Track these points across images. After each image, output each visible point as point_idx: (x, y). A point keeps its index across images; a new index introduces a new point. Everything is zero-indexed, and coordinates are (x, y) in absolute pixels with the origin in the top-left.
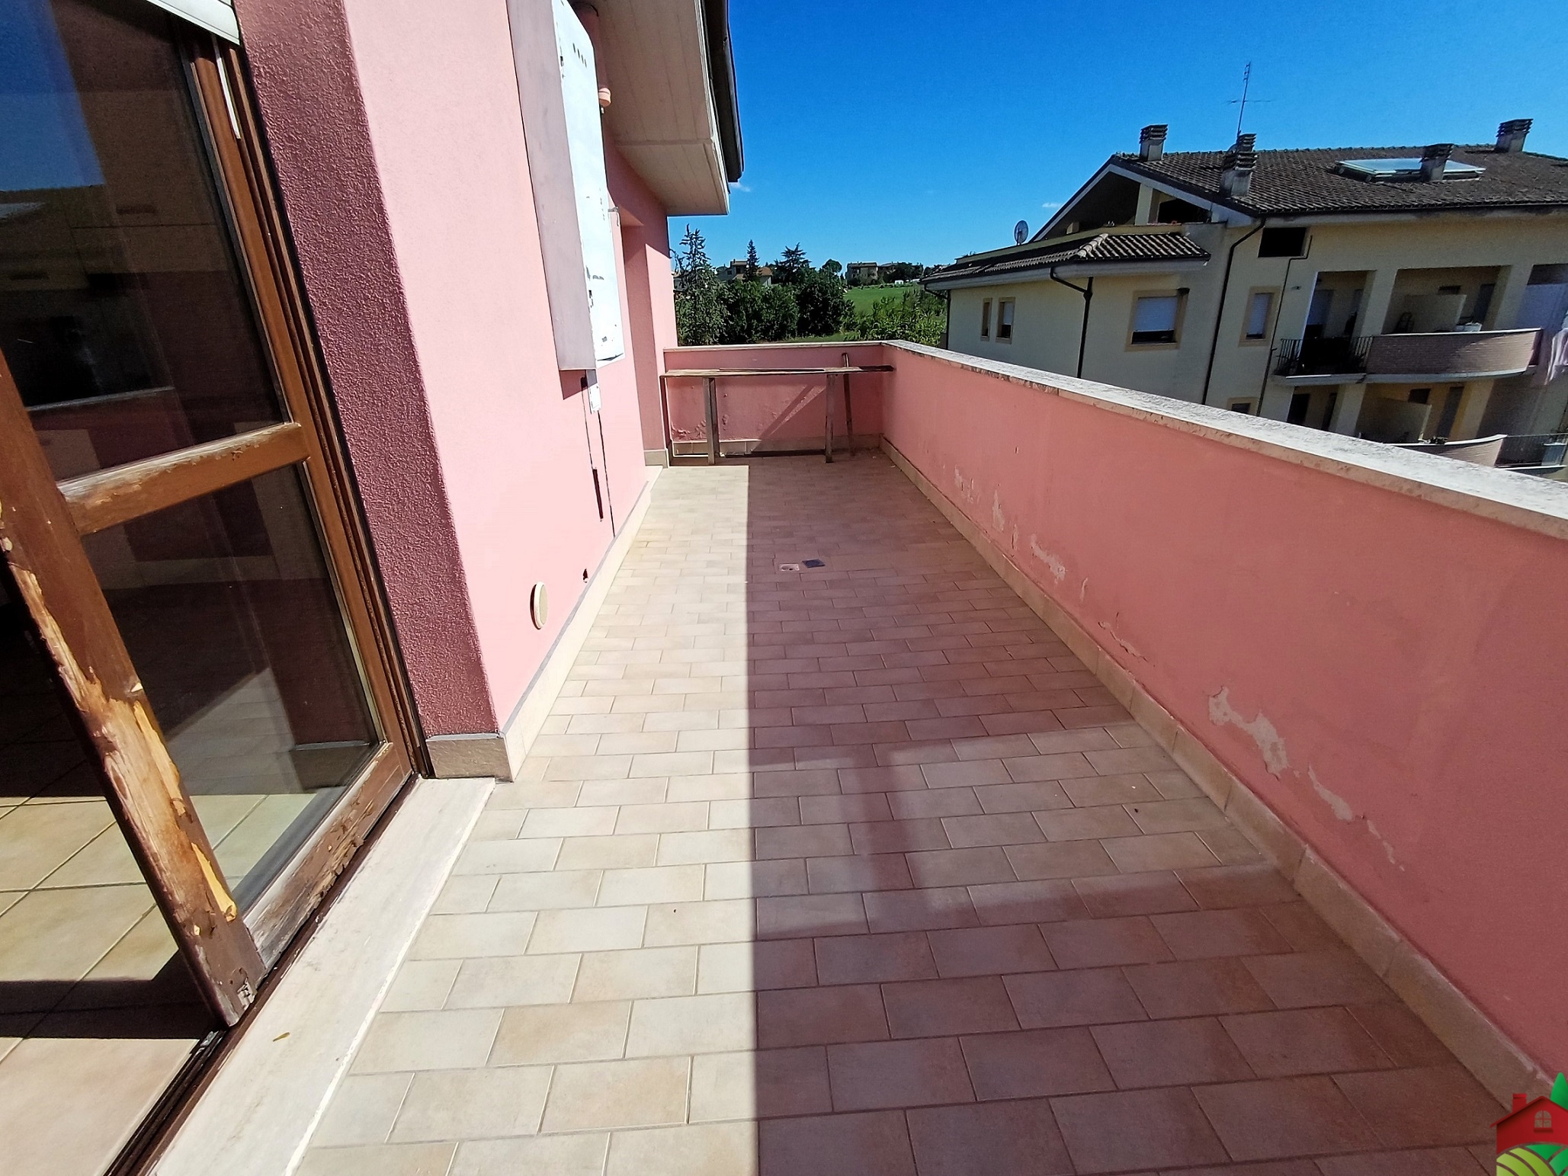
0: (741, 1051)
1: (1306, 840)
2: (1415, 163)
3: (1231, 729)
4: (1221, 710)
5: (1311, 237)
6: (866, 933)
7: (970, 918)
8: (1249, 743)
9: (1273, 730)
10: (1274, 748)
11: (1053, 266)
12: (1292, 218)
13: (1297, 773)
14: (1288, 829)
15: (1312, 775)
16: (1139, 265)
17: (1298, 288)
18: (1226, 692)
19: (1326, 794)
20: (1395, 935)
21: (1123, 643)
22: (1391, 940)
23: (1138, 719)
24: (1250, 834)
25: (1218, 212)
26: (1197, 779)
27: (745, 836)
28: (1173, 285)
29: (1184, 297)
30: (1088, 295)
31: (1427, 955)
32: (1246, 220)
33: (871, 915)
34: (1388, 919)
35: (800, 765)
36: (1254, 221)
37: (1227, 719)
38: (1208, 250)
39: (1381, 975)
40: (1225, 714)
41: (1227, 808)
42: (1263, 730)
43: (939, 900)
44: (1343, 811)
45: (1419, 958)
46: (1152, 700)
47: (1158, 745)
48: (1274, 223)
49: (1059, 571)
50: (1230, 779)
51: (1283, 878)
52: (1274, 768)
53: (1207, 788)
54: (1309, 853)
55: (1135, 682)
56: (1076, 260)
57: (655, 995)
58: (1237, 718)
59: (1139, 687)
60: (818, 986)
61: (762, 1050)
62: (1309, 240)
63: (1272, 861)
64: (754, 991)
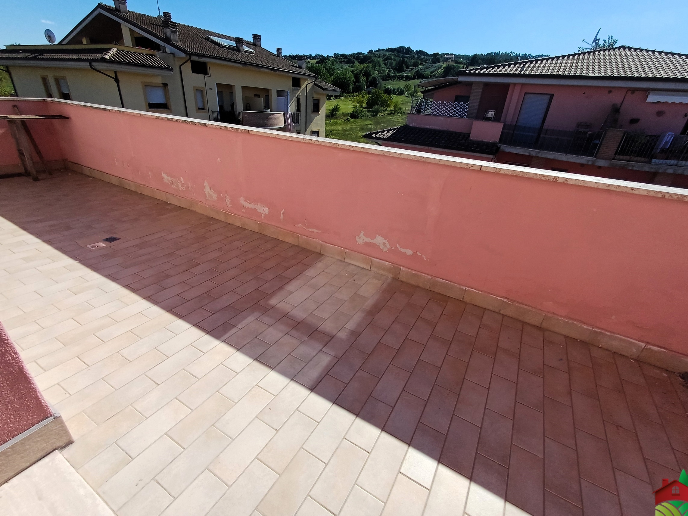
0: (354, 421)
1: (401, 266)
2: (234, 44)
3: (367, 244)
4: (362, 239)
5: (209, 67)
6: (338, 360)
7: (355, 334)
8: (374, 246)
9: (382, 239)
10: (384, 244)
11: (90, 61)
12: (201, 57)
13: (393, 248)
14: (394, 265)
15: (398, 247)
16: (141, 68)
17: (211, 89)
18: (363, 233)
19: (403, 250)
20: (430, 277)
21: (310, 230)
22: (430, 279)
23: (326, 254)
24: (381, 272)
25: (169, 49)
26: (357, 264)
27: (256, 364)
28: (159, 81)
29: (166, 87)
30: (117, 80)
31: (438, 278)
32: (183, 55)
33: (333, 353)
34: (427, 274)
35: (240, 326)
36: (187, 56)
37: (364, 241)
38: (171, 66)
39: (428, 289)
40: (363, 240)
41: (371, 268)
42: (379, 240)
43: (343, 335)
44: (409, 252)
45: (437, 279)
46: (332, 245)
47: (338, 260)
48: (194, 58)
49: (264, 210)
50: (371, 259)
51: (396, 279)
52: (385, 249)
53: (362, 265)
54: (402, 268)
55: (321, 242)
56: (103, 60)
57: (307, 438)
58: (369, 240)
59: (324, 243)
60: (347, 384)
61: (358, 414)
62: (209, 68)
63: (391, 276)
64: (333, 404)
